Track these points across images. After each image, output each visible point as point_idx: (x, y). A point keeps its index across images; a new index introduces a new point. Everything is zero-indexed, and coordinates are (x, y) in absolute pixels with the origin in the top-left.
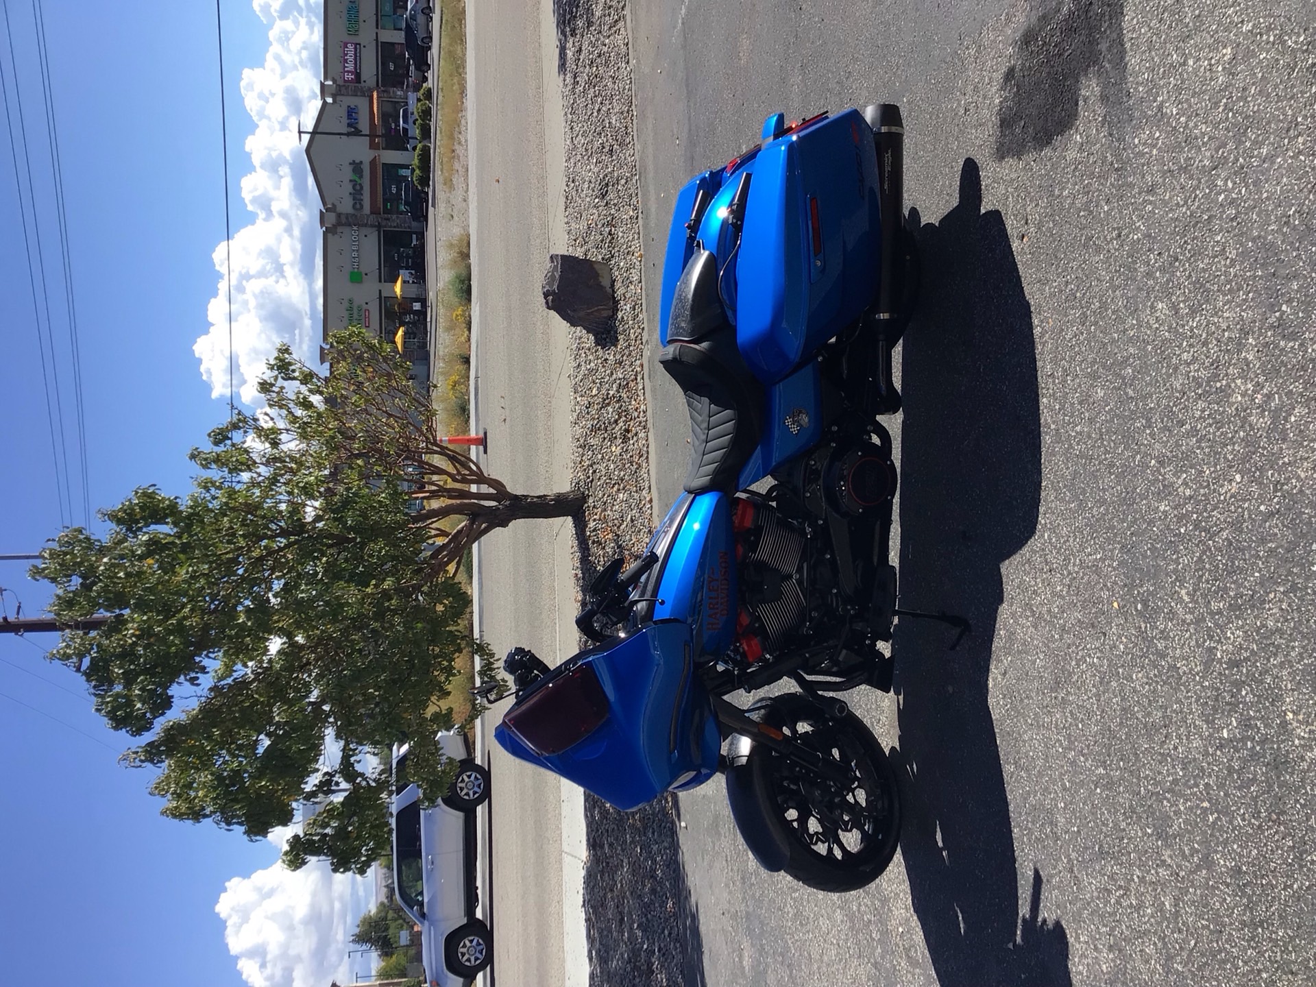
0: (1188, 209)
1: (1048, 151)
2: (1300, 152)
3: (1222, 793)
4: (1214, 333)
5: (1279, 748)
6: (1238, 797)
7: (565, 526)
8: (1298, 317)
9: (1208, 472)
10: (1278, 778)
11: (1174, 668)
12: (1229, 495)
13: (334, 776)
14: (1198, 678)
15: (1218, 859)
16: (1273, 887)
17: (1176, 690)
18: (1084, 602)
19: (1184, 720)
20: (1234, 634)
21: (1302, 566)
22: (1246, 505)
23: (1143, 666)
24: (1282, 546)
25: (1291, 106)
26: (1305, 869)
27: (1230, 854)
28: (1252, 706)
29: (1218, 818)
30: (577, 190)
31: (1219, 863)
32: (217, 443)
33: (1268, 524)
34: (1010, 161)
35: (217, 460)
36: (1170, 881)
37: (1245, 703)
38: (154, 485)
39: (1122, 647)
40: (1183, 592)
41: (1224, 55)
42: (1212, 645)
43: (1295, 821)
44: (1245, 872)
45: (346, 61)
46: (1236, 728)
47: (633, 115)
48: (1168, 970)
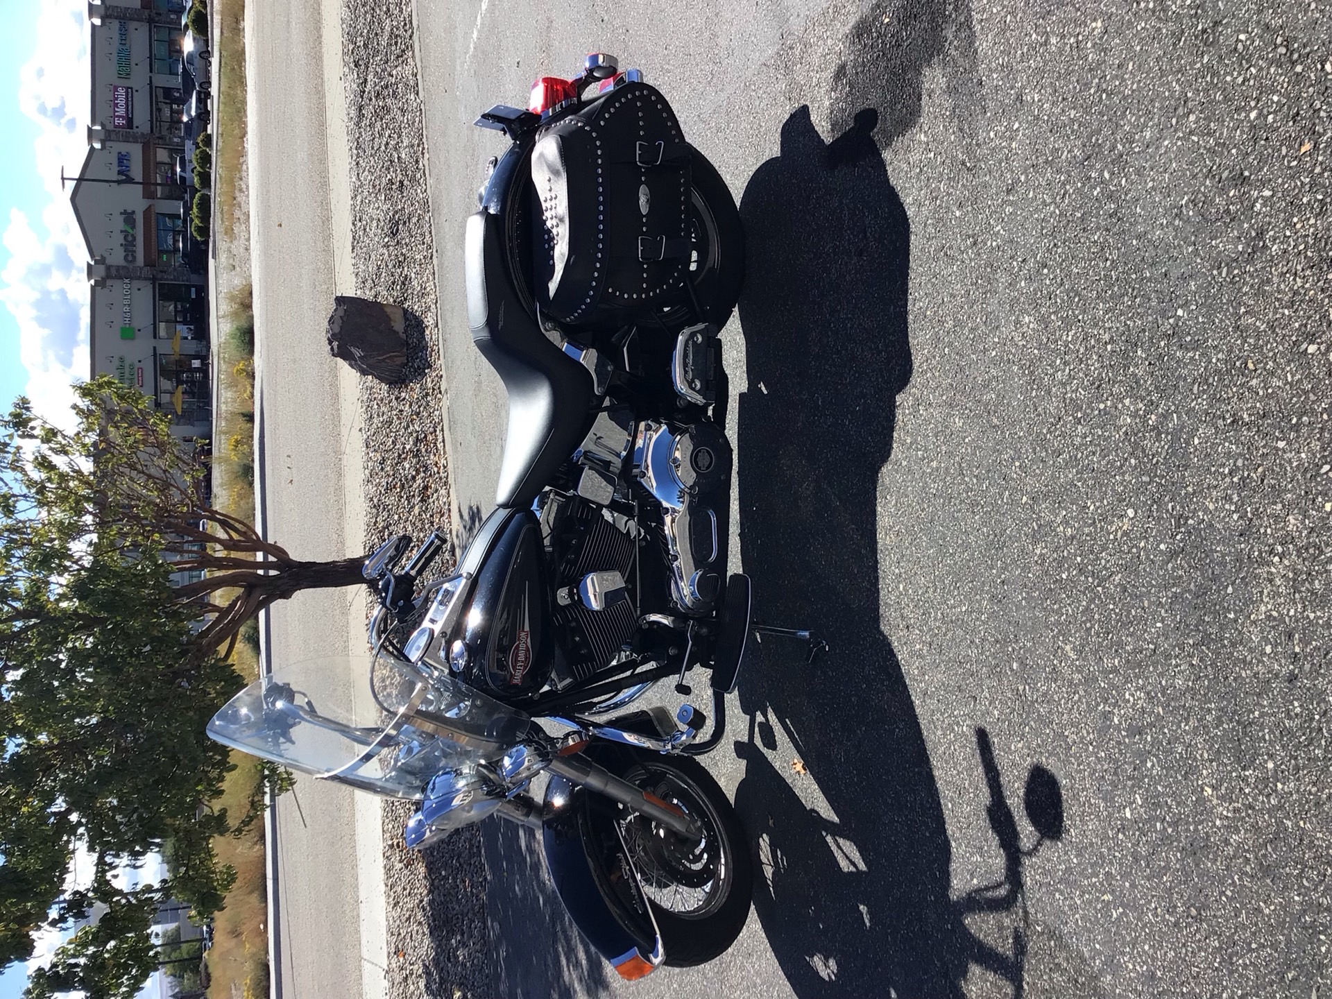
0: (1057, 207)
2: (1191, 133)
3: (1127, 884)
4: (1094, 347)
5: (1196, 830)
6: (1148, 889)
7: (358, 595)
8: (1198, 323)
9: (1092, 508)
10: (1197, 865)
12: (1119, 533)
13: (86, 896)
14: (1091, 748)
15: (1125, 962)
18: (948, 662)
20: (1133, 695)
21: (1216, 614)
22: (1142, 544)
23: (1023, 735)
24: (1189, 591)
25: (1179, 80)
26: (1236, 975)
27: (1140, 956)
28: (1161, 780)
29: (1124, 913)
30: (365, 229)
31: (1127, 967)
33: (1170, 565)
34: (843, 169)
36: (1067, 989)
37: (1151, 777)
39: (996, 712)
40: (1068, 648)
41: (1093, 30)
42: (1107, 708)
43: (1221, 917)
44: (1160, 979)
46: (1141, 806)
47: (423, 149)
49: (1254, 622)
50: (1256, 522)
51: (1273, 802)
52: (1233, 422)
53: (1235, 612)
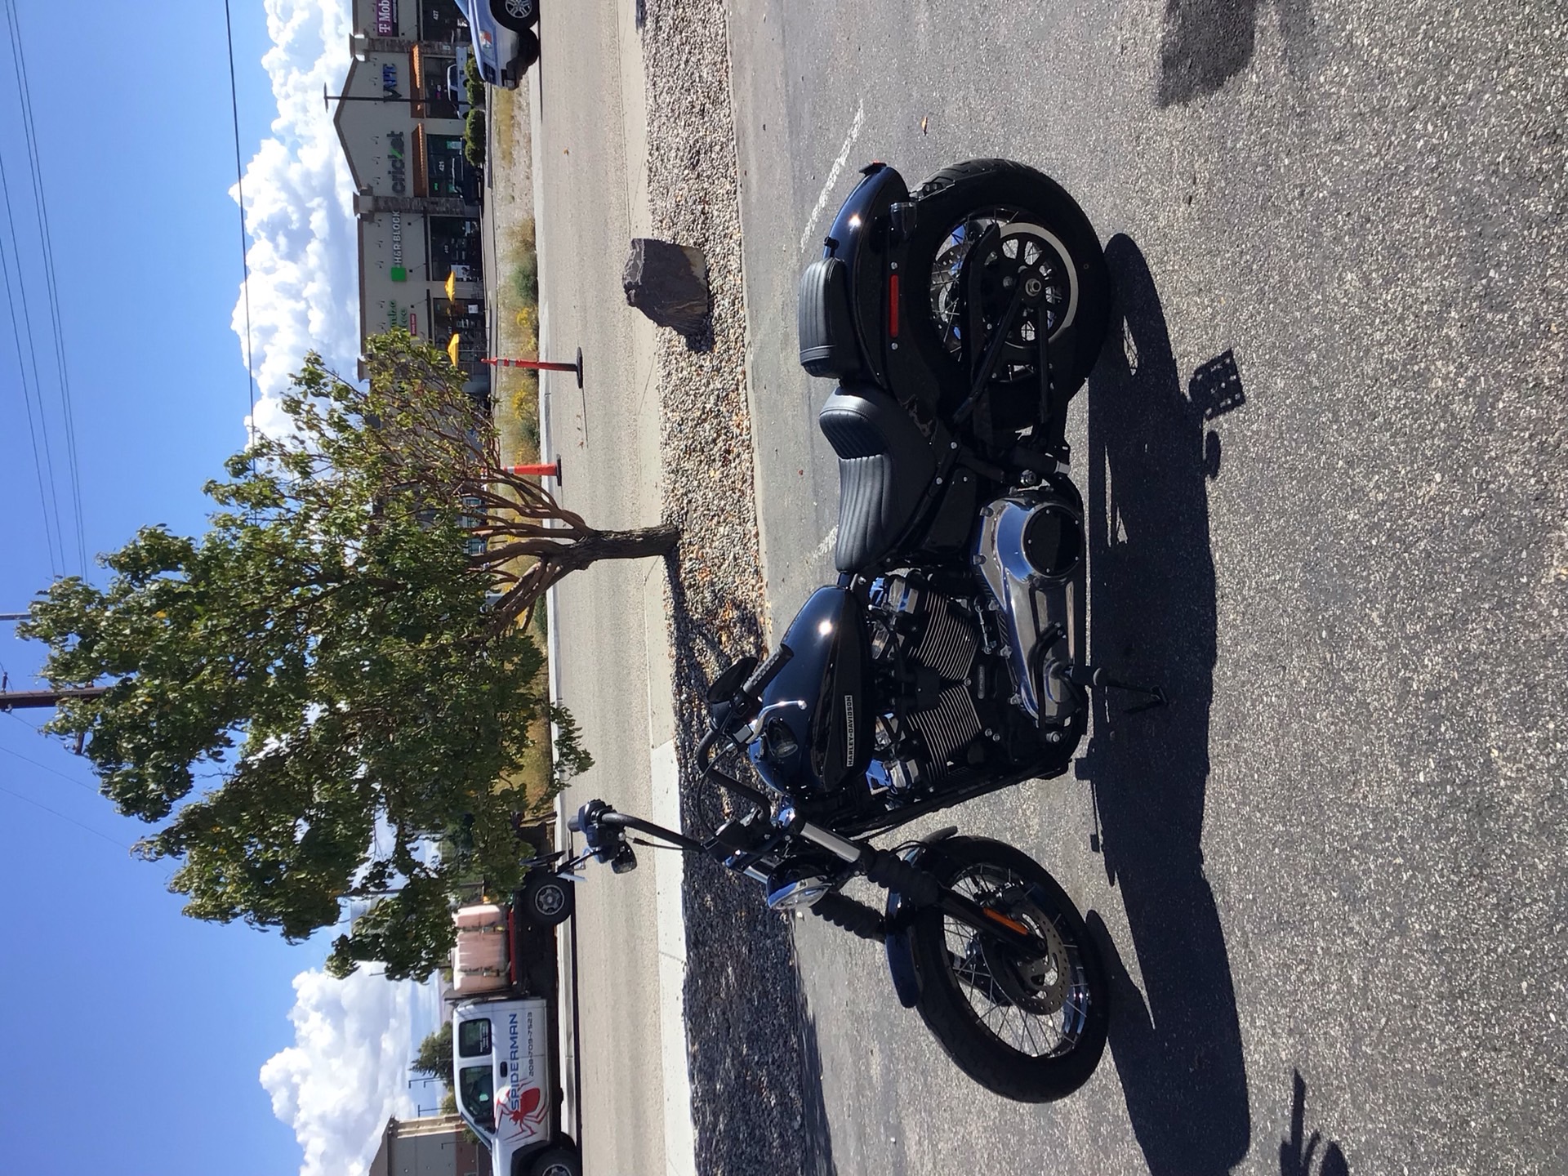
0: (1381, 159)
1: (1218, 95)
2: (1511, 86)
3: (1417, 847)
4: (1411, 307)
5: (1482, 791)
6: (1436, 850)
7: (656, 566)
8: (1508, 284)
9: (1403, 472)
10: (1482, 825)
11: (1363, 704)
13: (387, 867)
14: (1391, 714)
15: (1412, 923)
16: (1475, 952)
17: (1367, 729)
18: (1261, 631)
19: (1375, 764)
20: (1432, 661)
21: (1510, 579)
22: (1447, 509)
23: (1328, 703)
24: (1487, 556)
25: (1501, 30)
26: (1511, 930)
27: (1426, 916)
28: (1452, 743)
29: (1414, 876)
30: (663, 160)
31: (1414, 927)
32: (237, 473)
33: (1471, 530)
34: (1174, 108)
35: (237, 493)
36: (1359, 951)
37: (1444, 741)
38: (164, 525)
39: (1304, 682)
42: (1407, 675)
45: (380, 9)
46: (1434, 770)
47: (727, 67)
48: (1355, 1052)
49: (1544, 586)
50: (1552, 487)
51: (1552, 761)
52: (1534, 386)
53: (1528, 576)
